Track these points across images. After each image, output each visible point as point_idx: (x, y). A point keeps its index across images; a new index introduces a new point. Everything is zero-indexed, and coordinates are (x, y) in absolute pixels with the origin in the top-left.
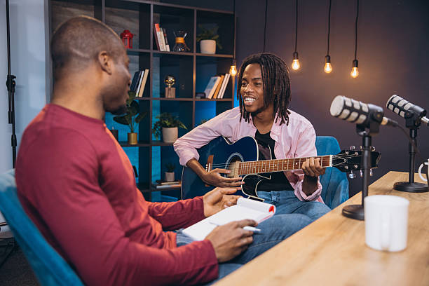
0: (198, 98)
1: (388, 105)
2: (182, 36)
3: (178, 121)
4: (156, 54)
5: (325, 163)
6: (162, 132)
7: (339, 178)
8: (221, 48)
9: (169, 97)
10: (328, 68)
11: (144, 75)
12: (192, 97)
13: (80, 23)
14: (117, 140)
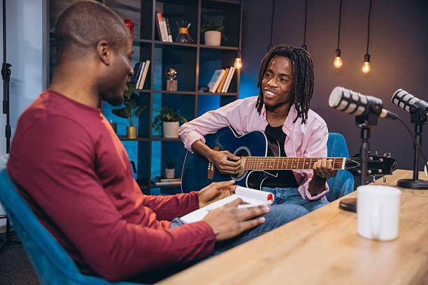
0: (201, 92)
1: (393, 99)
2: (186, 27)
3: (179, 115)
4: (159, 44)
5: (337, 166)
6: (162, 127)
7: (344, 176)
8: (226, 40)
9: (171, 90)
10: (338, 63)
11: (145, 66)
12: (194, 91)
14: (116, 132)
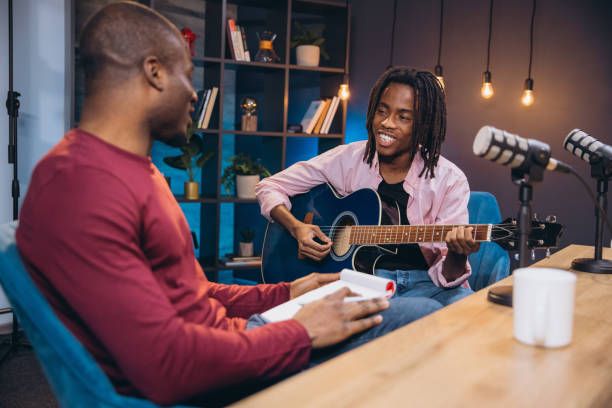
0: (291, 133)
1: (566, 144)
2: (269, 39)
3: (260, 166)
4: (231, 65)
5: (480, 235)
6: (235, 183)
8: (327, 58)
9: (248, 129)
10: (487, 91)
11: (211, 96)
12: (282, 131)
13: (119, 14)
